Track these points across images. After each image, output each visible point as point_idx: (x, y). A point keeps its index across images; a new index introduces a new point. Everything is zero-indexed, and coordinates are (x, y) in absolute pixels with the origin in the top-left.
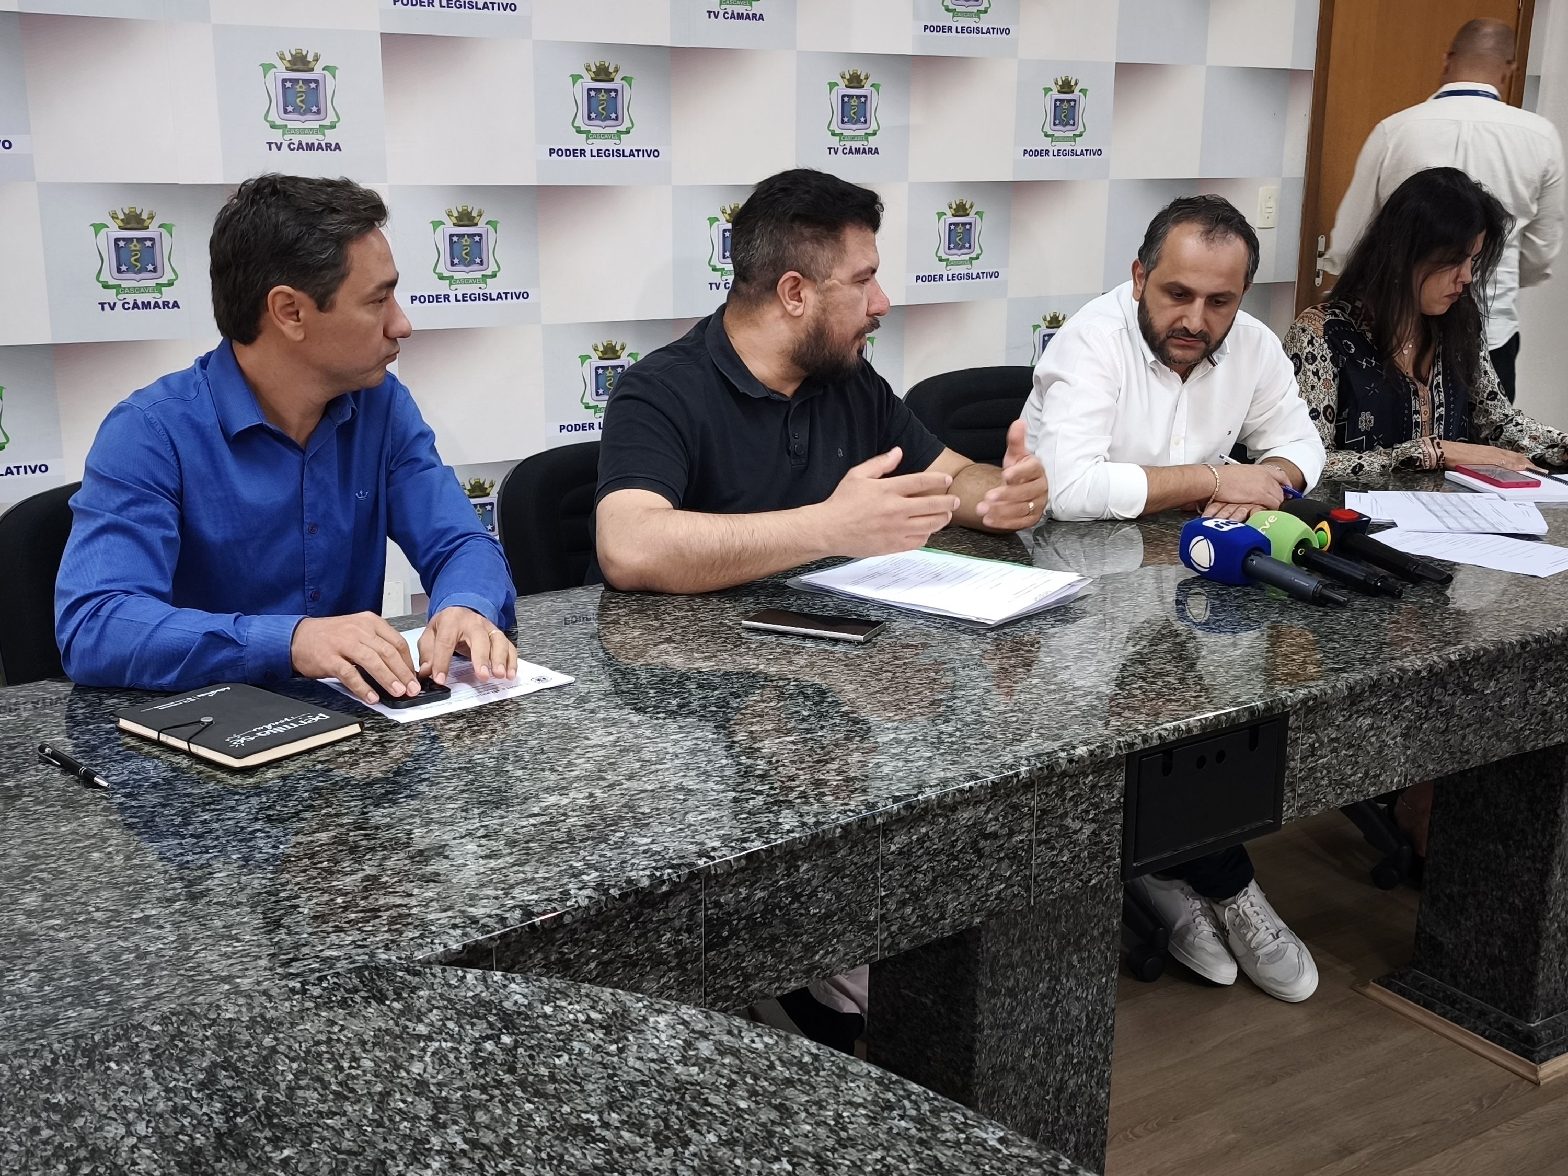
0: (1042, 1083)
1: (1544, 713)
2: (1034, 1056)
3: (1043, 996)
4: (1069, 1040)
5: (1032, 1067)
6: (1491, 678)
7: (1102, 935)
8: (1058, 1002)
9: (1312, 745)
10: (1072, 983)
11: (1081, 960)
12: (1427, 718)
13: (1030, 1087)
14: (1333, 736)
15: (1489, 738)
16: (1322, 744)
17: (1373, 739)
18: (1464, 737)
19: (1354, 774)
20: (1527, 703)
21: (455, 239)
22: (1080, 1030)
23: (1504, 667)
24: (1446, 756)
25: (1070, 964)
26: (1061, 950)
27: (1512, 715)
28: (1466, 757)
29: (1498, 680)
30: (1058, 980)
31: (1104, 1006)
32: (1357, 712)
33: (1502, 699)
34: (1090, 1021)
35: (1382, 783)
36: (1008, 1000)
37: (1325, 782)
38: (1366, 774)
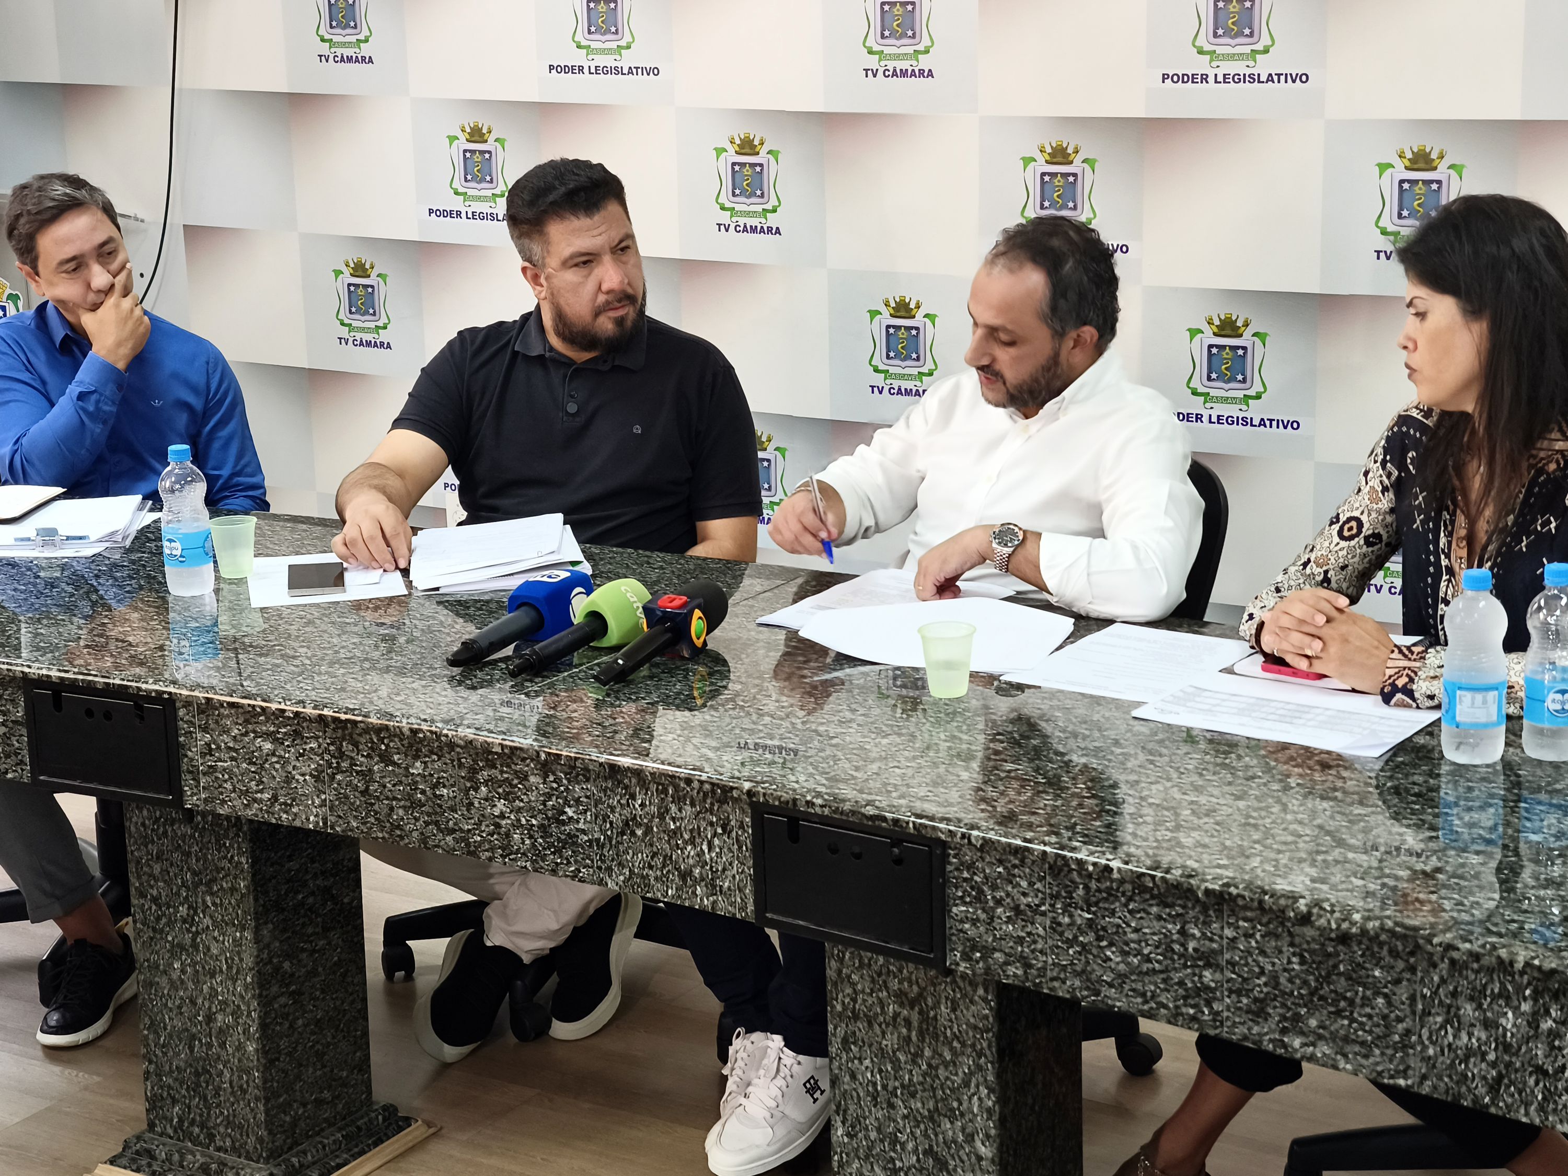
0: (193, 1002)
1: (498, 826)
2: (183, 971)
3: (184, 921)
4: (213, 975)
5: (182, 982)
6: (416, 757)
7: (233, 890)
8: (197, 933)
9: (208, 745)
10: (207, 921)
11: (214, 904)
12: (339, 770)
13: (181, 998)
14: (231, 745)
15: (427, 824)
16: (219, 747)
17: (277, 766)
18: (392, 809)
19: (261, 791)
20: (472, 804)
21: (1047, 178)
22: (221, 971)
23: (432, 752)
24: (372, 820)
25: (204, 902)
26: (196, 885)
27: (453, 809)
28: (398, 832)
29: (425, 763)
30: (196, 913)
31: (241, 960)
32: (254, 732)
33: (435, 786)
34: (230, 968)
35: (296, 815)
36: (154, 907)
37: (228, 786)
38: (275, 798)
